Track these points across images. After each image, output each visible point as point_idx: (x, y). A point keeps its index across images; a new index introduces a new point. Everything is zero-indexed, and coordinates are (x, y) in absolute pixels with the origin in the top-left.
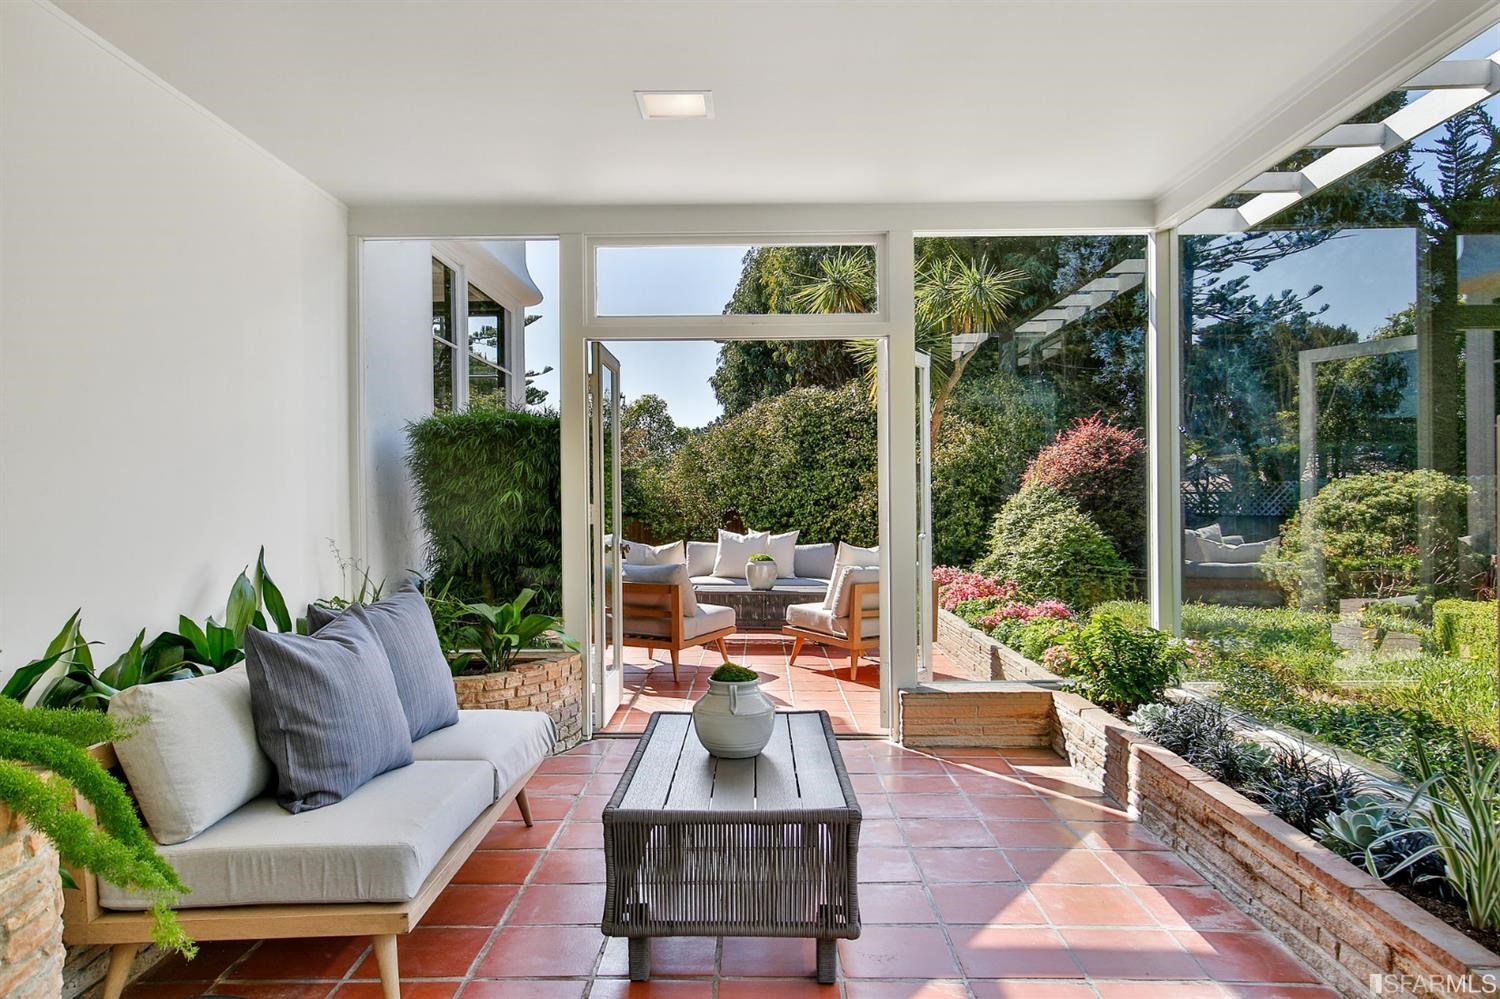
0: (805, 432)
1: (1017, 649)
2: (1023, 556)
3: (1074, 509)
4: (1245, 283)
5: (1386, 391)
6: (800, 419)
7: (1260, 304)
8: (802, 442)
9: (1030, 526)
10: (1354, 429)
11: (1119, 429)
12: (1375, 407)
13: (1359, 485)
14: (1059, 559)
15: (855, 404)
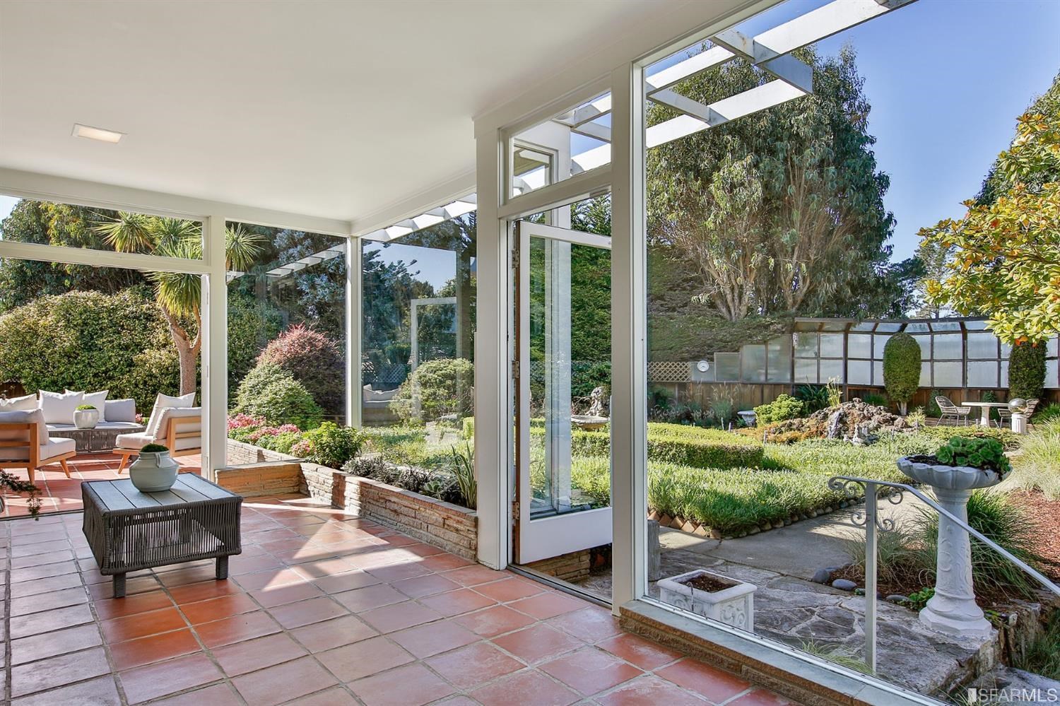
0: (85, 324)
1: (274, 449)
2: (260, 406)
3: (291, 377)
4: (378, 254)
5: (445, 319)
6: (81, 314)
7: (387, 266)
8: (82, 331)
9: (263, 388)
10: (431, 338)
11: (316, 332)
12: (441, 327)
13: (434, 365)
14: (282, 407)
15: (128, 306)
